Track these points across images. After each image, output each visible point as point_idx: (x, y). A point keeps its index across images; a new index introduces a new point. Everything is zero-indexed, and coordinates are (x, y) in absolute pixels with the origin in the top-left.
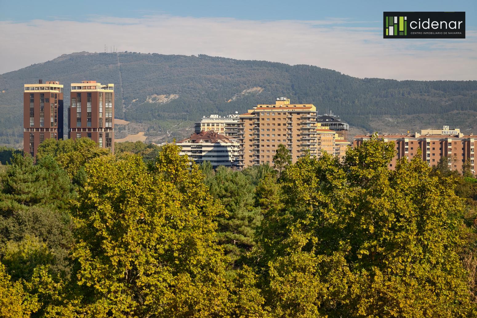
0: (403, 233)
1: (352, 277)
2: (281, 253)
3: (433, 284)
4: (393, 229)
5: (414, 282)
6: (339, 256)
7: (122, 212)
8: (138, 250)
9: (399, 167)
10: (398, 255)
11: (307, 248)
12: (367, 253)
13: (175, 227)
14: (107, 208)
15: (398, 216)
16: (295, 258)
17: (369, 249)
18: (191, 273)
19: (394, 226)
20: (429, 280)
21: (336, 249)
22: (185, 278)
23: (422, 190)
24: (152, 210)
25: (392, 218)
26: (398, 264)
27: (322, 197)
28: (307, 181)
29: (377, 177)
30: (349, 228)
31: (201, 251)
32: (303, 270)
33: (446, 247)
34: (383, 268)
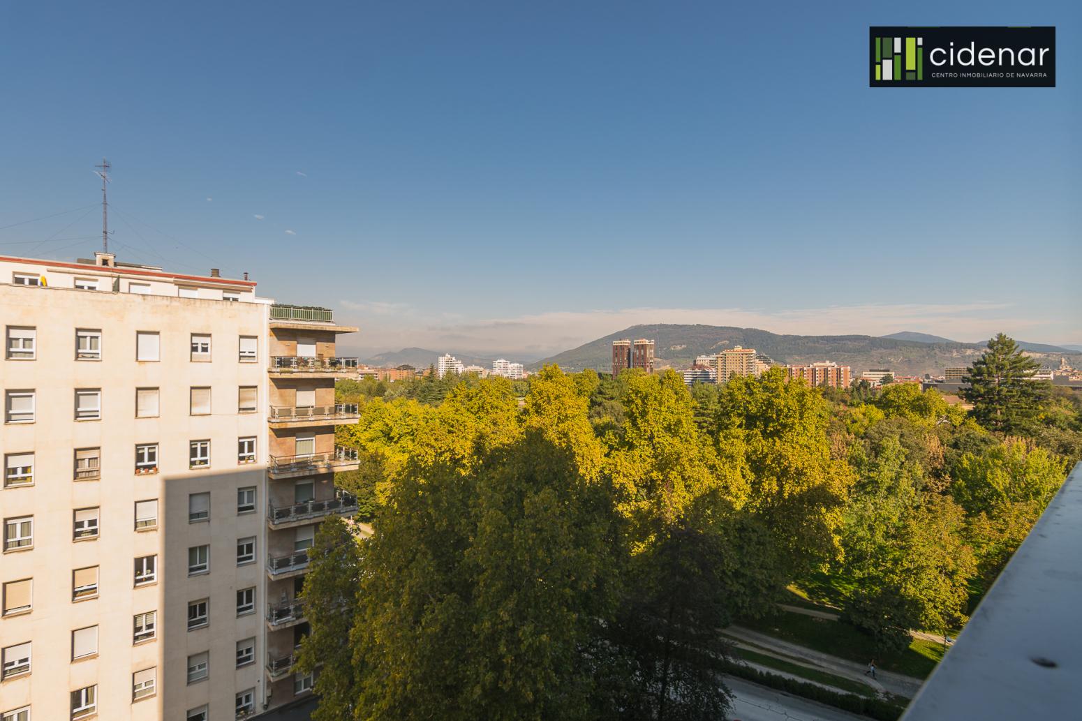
0: (792, 419)
1: (764, 443)
2: (727, 428)
3: (809, 448)
4: (786, 416)
5: (798, 447)
6: (756, 431)
7: (646, 404)
8: (654, 424)
9: (789, 382)
10: (789, 431)
11: (740, 426)
12: (772, 429)
13: (672, 413)
14: (639, 401)
15: (789, 409)
16: (732, 431)
17: (773, 427)
18: (680, 437)
19: (787, 415)
20: (806, 446)
21: (755, 427)
22: (677, 440)
23: (803, 395)
24: (661, 404)
25: (786, 410)
26: (788, 436)
27: (748, 398)
28: (740, 389)
29: (777, 388)
30: (762, 416)
31: (685, 426)
32: (738, 438)
33: (817, 427)
34: (780, 438)
